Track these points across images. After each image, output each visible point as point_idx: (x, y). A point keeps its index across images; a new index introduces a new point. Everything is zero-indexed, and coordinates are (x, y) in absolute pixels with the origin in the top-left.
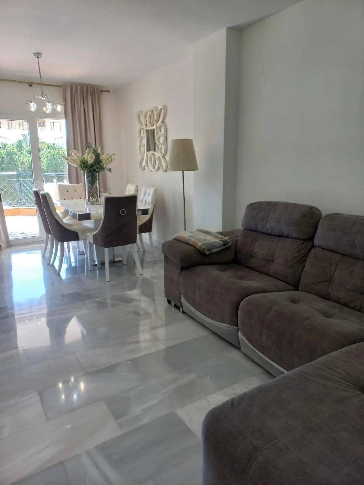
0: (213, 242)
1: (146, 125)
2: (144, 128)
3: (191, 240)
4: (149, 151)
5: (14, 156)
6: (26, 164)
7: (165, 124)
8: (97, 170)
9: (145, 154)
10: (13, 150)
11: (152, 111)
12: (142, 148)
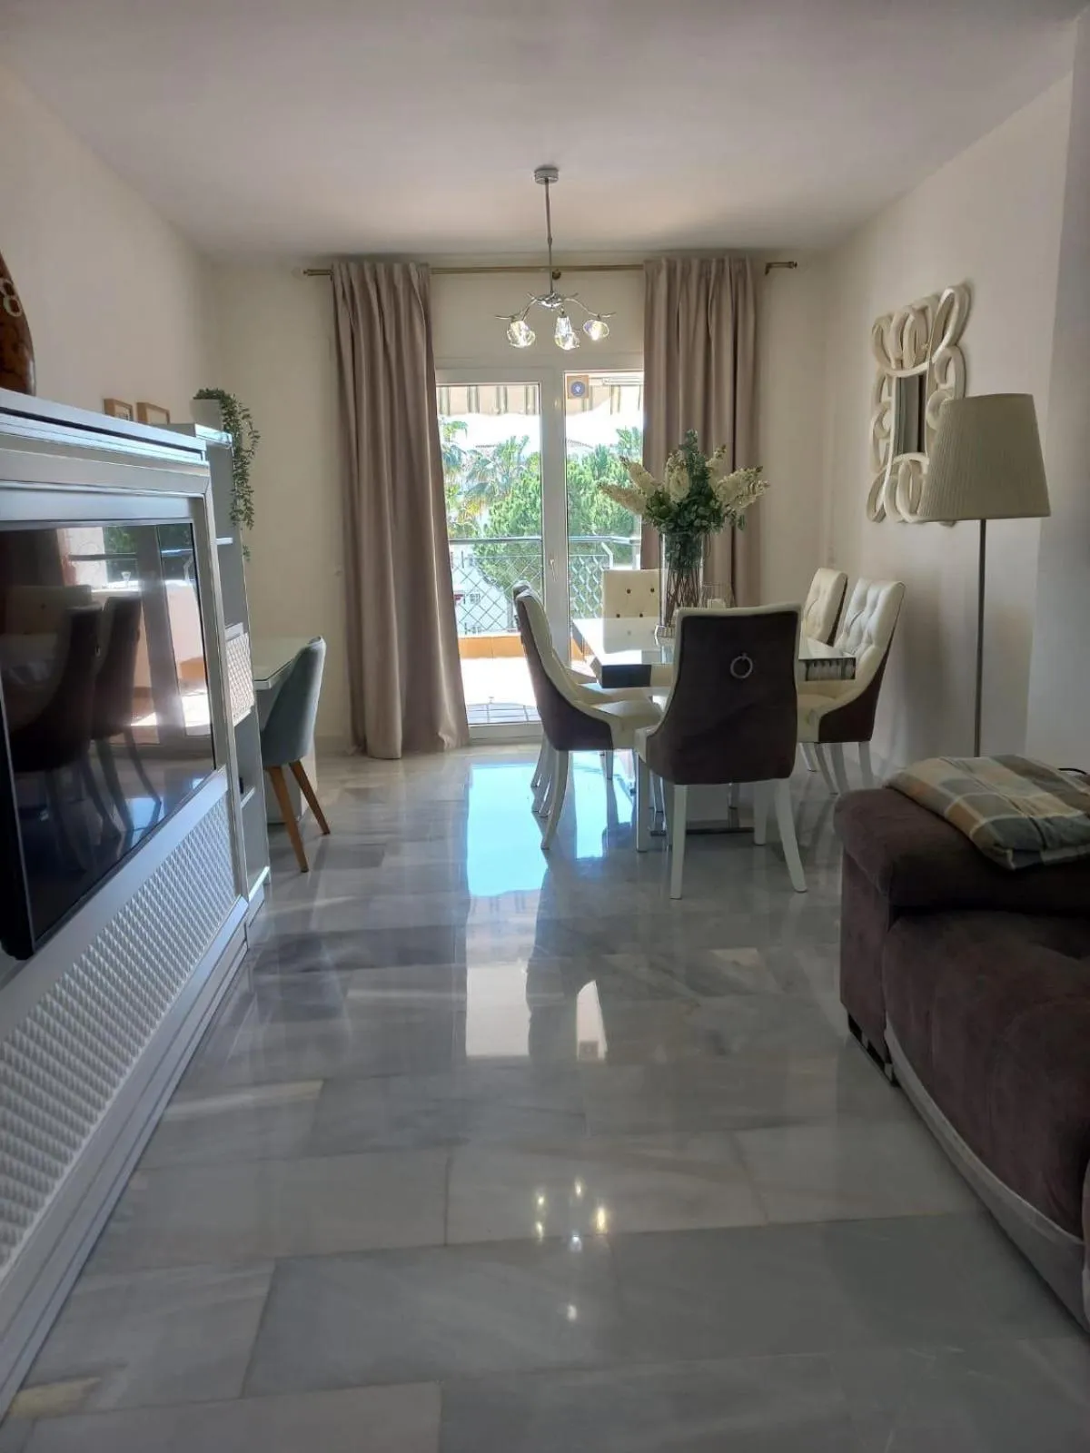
0: (1047, 820)
1: (900, 362)
2: (891, 373)
3: (949, 801)
4: (905, 452)
5: (582, 492)
6: (610, 512)
7: (962, 353)
8: (697, 523)
9: (889, 465)
10: (581, 473)
11: (923, 311)
12: (882, 444)
